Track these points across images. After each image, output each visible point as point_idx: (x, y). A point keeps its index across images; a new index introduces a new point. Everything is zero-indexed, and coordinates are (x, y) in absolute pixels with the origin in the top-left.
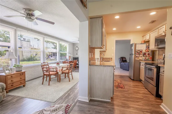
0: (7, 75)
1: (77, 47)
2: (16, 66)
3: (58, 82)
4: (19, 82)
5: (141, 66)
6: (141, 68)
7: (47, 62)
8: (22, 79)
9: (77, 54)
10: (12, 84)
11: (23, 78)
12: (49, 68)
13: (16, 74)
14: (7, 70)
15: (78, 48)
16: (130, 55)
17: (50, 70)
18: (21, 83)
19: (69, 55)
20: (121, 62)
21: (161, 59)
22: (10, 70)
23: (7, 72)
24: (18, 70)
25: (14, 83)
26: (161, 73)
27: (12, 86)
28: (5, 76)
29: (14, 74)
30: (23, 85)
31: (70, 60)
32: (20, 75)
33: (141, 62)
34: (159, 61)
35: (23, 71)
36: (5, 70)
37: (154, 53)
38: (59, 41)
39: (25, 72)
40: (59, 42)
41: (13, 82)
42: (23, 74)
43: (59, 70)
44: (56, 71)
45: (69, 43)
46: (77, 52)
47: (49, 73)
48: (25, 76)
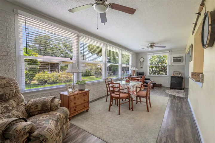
0: (70, 95)
2: (79, 83)
3: (130, 109)
4: (82, 106)
7: (111, 79)
8: (85, 102)
9: (143, 67)
10: (75, 108)
11: (86, 100)
12: (120, 88)
13: (79, 94)
14: (70, 88)
15: (143, 59)
17: (121, 90)
18: (84, 106)
19: (133, 68)
22: (73, 88)
23: (70, 90)
24: (81, 88)
25: (78, 107)
27: (75, 110)
28: (68, 96)
29: (77, 94)
30: (86, 110)
31: (134, 75)
32: (84, 95)
35: (86, 90)
36: (68, 87)
38: (122, 49)
39: (88, 92)
40: (122, 51)
41: (76, 105)
42: (86, 94)
43: (133, 91)
44: (128, 93)
45: (132, 53)
46: (142, 64)
47: (119, 95)
48: (88, 97)
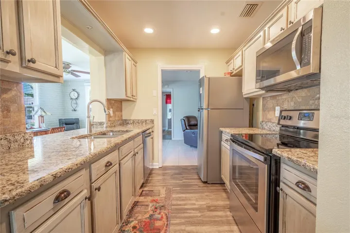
1: (74, 90)
5: (222, 143)
6: (223, 148)
9: (75, 110)
15: (76, 95)
16: (199, 111)
20: (187, 129)
21: (270, 121)
26: (284, 183)
31: (40, 127)
33: (222, 132)
34: (266, 128)
37: (253, 105)
46: (74, 104)
